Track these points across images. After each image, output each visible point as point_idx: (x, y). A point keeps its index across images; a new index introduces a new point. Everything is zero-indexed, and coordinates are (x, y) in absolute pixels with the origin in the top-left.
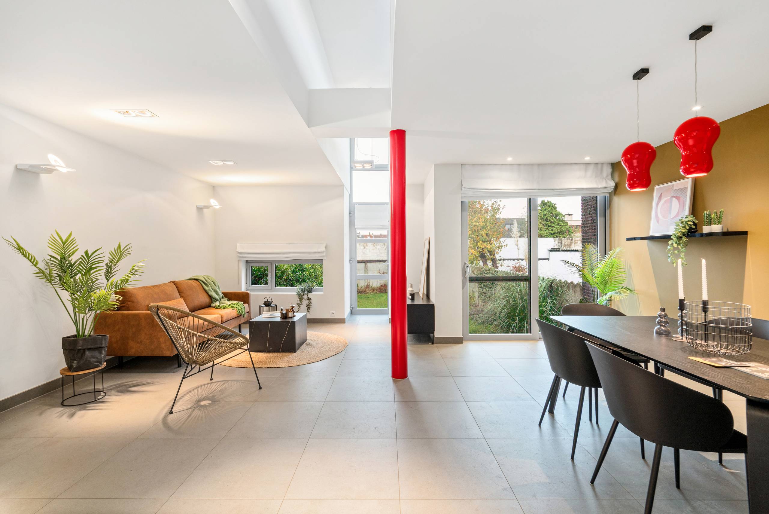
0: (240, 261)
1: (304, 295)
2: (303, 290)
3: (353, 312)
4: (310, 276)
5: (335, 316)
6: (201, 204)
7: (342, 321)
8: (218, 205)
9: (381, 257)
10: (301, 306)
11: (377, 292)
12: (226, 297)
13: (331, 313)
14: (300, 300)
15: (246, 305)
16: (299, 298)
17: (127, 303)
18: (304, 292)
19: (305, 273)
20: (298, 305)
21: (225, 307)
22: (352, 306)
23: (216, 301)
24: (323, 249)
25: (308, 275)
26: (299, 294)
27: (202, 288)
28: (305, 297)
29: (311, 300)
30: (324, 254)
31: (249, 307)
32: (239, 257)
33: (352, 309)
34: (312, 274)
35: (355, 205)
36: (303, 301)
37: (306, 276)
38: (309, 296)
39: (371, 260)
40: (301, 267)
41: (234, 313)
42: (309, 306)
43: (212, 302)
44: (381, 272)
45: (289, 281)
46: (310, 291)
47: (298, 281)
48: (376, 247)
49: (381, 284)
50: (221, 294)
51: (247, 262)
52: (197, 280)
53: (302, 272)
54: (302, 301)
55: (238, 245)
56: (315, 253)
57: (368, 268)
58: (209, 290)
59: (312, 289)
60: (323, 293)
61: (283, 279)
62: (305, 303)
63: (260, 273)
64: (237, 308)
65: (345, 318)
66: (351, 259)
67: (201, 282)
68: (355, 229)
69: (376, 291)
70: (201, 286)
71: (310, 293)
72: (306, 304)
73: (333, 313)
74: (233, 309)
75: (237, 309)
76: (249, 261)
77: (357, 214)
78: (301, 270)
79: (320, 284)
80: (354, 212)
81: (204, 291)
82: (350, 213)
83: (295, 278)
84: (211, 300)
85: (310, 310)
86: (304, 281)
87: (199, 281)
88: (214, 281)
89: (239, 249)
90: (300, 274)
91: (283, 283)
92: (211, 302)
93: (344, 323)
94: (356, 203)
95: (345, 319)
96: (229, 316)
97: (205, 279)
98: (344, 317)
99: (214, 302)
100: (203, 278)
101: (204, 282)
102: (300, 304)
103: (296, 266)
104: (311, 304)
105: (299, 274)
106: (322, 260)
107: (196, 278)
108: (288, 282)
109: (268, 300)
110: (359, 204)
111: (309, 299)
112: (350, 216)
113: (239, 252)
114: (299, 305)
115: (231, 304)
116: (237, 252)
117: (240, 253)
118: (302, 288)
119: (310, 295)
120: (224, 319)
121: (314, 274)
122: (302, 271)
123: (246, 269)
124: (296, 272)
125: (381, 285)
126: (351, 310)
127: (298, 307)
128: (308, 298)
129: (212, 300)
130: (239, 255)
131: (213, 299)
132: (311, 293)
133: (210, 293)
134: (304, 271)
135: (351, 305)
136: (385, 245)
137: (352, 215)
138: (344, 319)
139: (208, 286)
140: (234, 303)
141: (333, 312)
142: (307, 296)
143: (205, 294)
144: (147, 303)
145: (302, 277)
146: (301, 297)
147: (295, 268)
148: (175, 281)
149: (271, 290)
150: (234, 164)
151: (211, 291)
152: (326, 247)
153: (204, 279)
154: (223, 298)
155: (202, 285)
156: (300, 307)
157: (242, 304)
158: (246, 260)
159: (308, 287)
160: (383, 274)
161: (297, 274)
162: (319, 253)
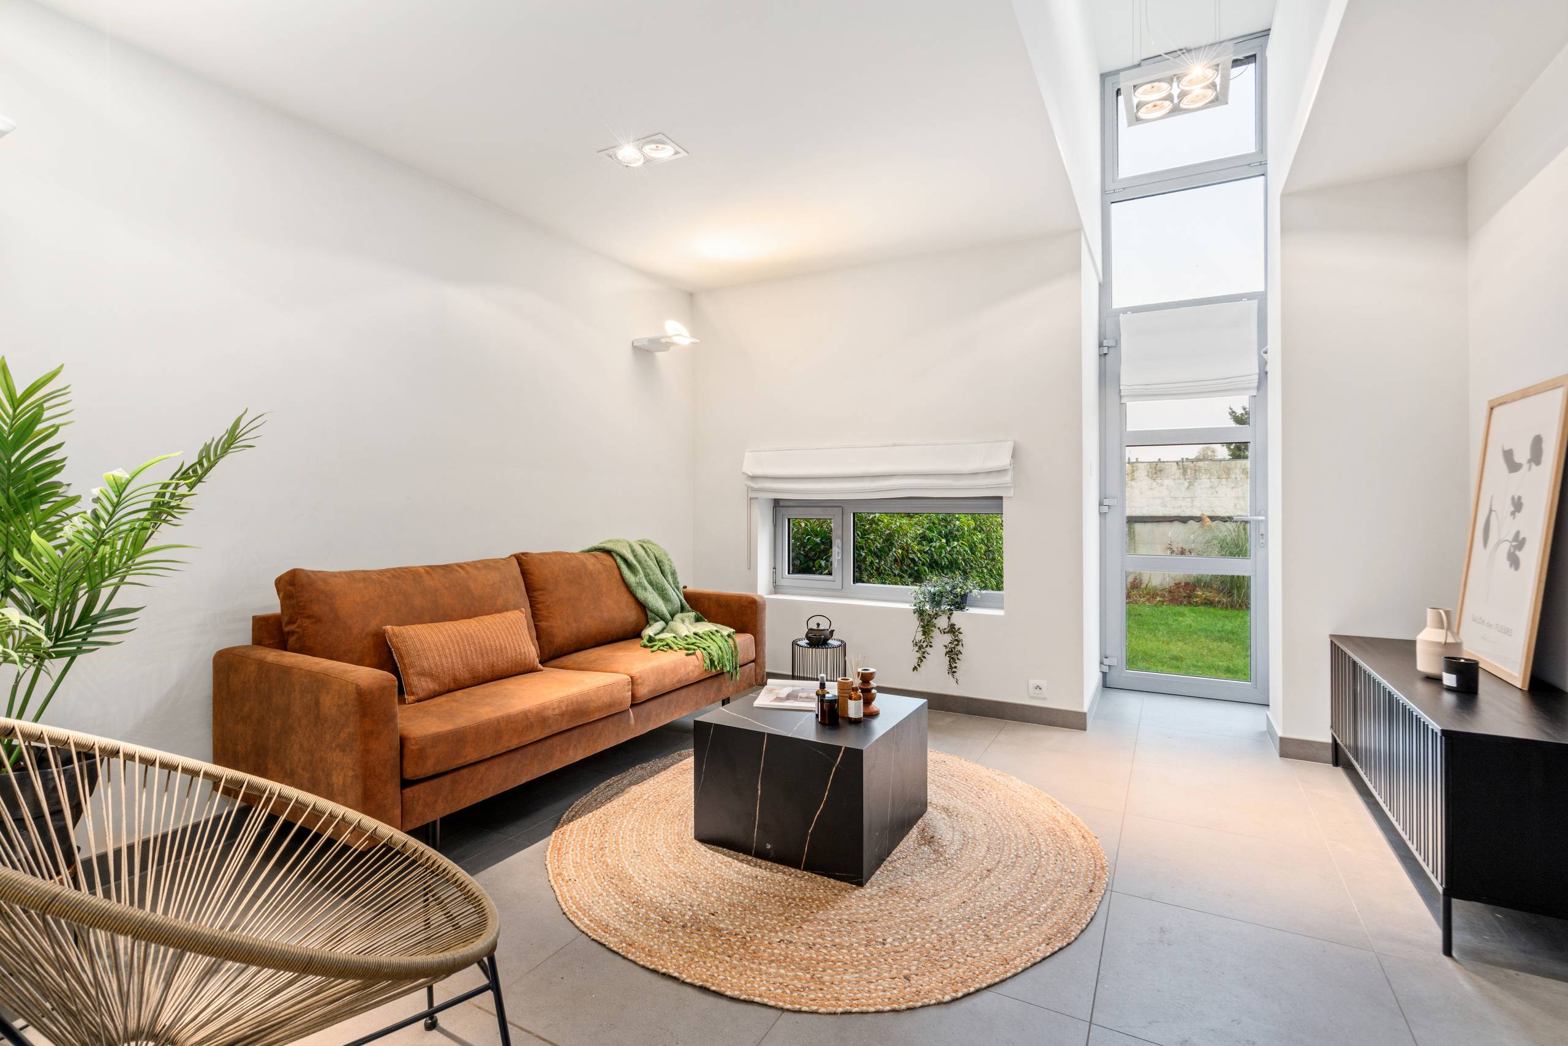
0: (753, 501)
1: (937, 615)
2: (935, 599)
3: (1112, 680)
4: (973, 553)
5: (1045, 699)
6: (643, 334)
7: (1074, 721)
8: (688, 335)
9: (1174, 508)
10: (928, 649)
11: (1163, 602)
12: (694, 607)
13: (1031, 688)
14: (924, 633)
15: (745, 640)
16: (922, 624)
17: (299, 621)
18: (939, 604)
19: (956, 543)
20: (916, 648)
21: (667, 644)
22: (1106, 662)
23: (658, 619)
24: (1004, 461)
25: (967, 549)
26: (921, 613)
27: (618, 576)
28: (942, 622)
29: (960, 633)
30: (1007, 479)
31: (759, 644)
32: (749, 489)
33: (1106, 669)
34: (979, 546)
35: (1121, 317)
36: (936, 633)
37: (958, 553)
38: (954, 620)
39: (1146, 517)
40: (946, 527)
41: (691, 668)
42: (953, 654)
43: (648, 623)
44: (1175, 549)
45: (908, 566)
46: (960, 602)
47: (934, 565)
48: (1159, 481)
49: (1177, 582)
50: (676, 598)
51: (777, 504)
52: (608, 552)
53: (948, 542)
54: (932, 634)
55: (747, 454)
56: (974, 474)
57: (1137, 538)
58: (639, 584)
59: (964, 597)
60: (1000, 613)
61: (890, 559)
62: (941, 640)
63: (818, 540)
64: (704, 649)
65: (1085, 710)
66: (1106, 501)
67: (619, 559)
68: (1121, 397)
69: (1161, 599)
70: (616, 572)
71: (958, 608)
72: (945, 646)
73: (1038, 687)
74: (687, 655)
75: (704, 652)
76: (781, 503)
77: (1125, 347)
78: (946, 536)
79: (994, 579)
80: (1117, 342)
81: (623, 589)
82: (1101, 345)
83: (926, 556)
84: (641, 615)
85: (956, 667)
86: (953, 566)
87: (613, 557)
88: (662, 558)
89: (751, 467)
90: (941, 547)
91: (891, 568)
92: (643, 619)
93: (1083, 728)
94: (1125, 311)
95: (1085, 714)
96: (667, 680)
97: (633, 551)
98: (1082, 705)
99: (651, 622)
100: (628, 548)
101: (626, 561)
102: (925, 645)
103: (931, 524)
104: (959, 648)
105: (938, 544)
106: (1001, 498)
107: (609, 546)
108: (905, 567)
109: (818, 625)
110: (1136, 310)
111: (952, 630)
112: (1100, 355)
113: (750, 474)
114: (920, 647)
115: (691, 635)
116: (744, 473)
117: (754, 478)
118: (932, 590)
119: (958, 617)
120: (643, 691)
121: (984, 547)
122: (950, 536)
123: (775, 526)
124: (931, 541)
125: (1176, 584)
126: (1104, 674)
127: (919, 655)
128: (952, 626)
129: (646, 615)
130: (749, 483)
131: (650, 614)
132: (962, 609)
133: (641, 594)
134: (955, 538)
135: (1104, 654)
136: (1187, 477)
137: (1107, 350)
138: (1083, 716)
139: (638, 571)
140: (700, 632)
141: (1038, 682)
142: (949, 618)
143: (625, 597)
144: (373, 624)
145: (948, 556)
146: (929, 622)
147: (929, 529)
148: (523, 554)
149: (840, 592)
150: (676, 153)
151: (645, 589)
152: (1015, 453)
153: (629, 551)
154: (683, 609)
155: (619, 568)
156: (924, 652)
157: (729, 636)
158: (774, 499)
159: (954, 588)
160: (1182, 552)
161: (934, 544)
162: (989, 473)
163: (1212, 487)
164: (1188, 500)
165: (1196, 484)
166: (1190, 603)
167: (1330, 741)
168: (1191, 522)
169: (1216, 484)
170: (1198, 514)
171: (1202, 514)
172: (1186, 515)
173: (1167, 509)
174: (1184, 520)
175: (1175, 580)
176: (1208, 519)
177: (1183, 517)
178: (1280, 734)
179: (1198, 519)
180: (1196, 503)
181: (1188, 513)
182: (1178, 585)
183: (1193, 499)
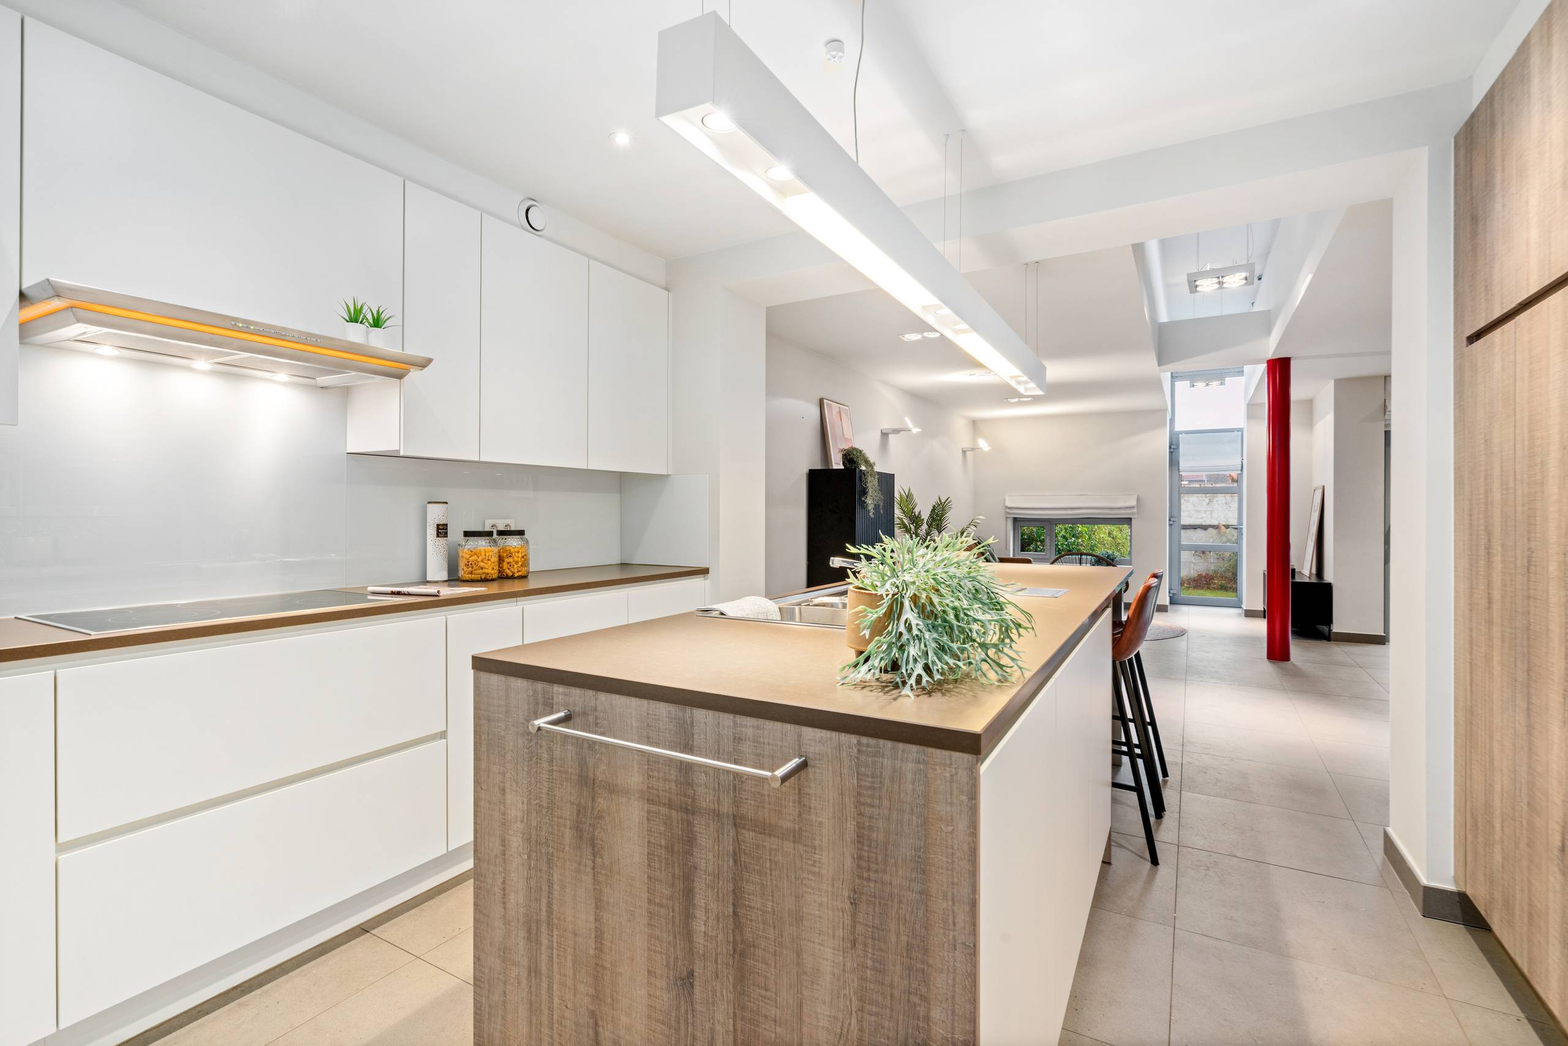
0: (1007, 517)
3: (1174, 598)
6: (967, 446)
7: (1163, 609)
22: (1172, 592)
24: (1133, 503)
30: (1135, 510)
32: (1007, 513)
33: (1171, 595)
35: (1180, 435)
51: (1015, 520)
55: (1007, 498)
56: (1119, 508)
60: (1131, 567)
66: (1172, 519)
68: (1179, 472)
76: (1018, 519)
77: (1182, 448)
80: (1177, 447)
82: (1171, 449)
89: (1008, 504)
94: (1181, 432)
98: (1165, 602)
106: (1131, 519)
110: (1187, 432)
112: (1170, 452)
116: (1005, 506)
117: (1010, 508)
123: (1014, 530)
126: (1171, 597)
130: (1007, 510)
135: (1170, 589)
137: (1173, 451)
138: (1165, 606)
152: (1138, 500)
158: (1014, 518)
162: (1126, 508)
163: (1226, 503)
164: (1208, 513)
165: (1215, 500)
166: (1208, 588)
167: (1263, 609)
168: (1210, 529)
169: (1230, 501)
170: (1215, 523)
171: (1219, 523)
172: (1207, 524)
173: (1193, 519)
174: (1205, 528)
175: (1198, 572)
176: (1223, 527)
177: (1205, 526)
178: (1245, 608)
179: (1216, 527)
180: (1215, 515)
181: (1208, 523)
182: (1200, 576)
183: (1212, 512)
